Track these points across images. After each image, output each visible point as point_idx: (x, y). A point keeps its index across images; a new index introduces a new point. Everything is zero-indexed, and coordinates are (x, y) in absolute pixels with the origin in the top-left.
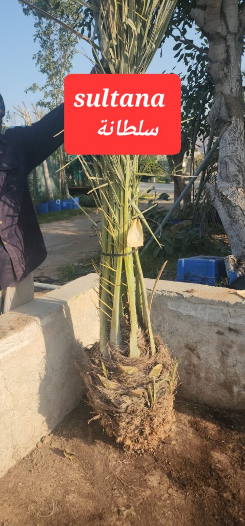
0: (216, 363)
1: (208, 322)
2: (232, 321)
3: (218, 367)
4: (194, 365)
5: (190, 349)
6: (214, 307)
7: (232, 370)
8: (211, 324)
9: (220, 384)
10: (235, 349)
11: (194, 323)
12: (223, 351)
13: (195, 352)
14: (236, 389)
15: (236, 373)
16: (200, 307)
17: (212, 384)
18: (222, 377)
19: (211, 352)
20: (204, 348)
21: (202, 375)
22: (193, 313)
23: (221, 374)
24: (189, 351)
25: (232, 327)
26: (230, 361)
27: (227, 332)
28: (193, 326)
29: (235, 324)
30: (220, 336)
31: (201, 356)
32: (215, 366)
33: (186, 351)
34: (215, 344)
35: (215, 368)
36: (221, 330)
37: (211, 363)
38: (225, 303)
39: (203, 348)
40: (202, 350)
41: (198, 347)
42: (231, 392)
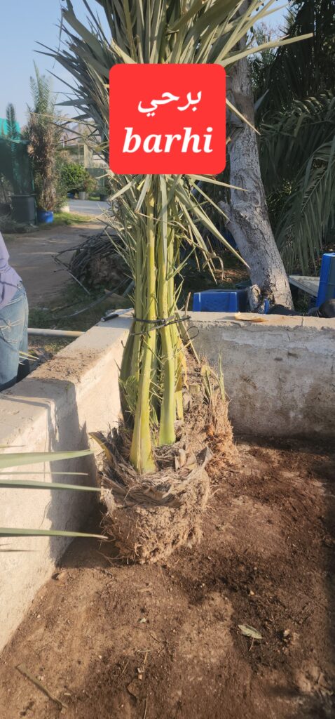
0: (272, 391)
1: (266, 349)
2: (292, 345)
3: (275, 395)
4: (249, 396)
5: (245, 380)
6: (273, 333)
7: (290, 396)
8: (269, 351)
9: (276, 412)
10: (293, 373)
11: (251, 352)
12: (281, 377)
13: (251, 383)
14: (292, 414)
15: (293, 397)
16: (258, 335)
17: (268, 412)
18: (279, 404)
19: (267, 380)
20: (261, 377)
21: (258, 405)
22: (250, 342)
23: (279, 401)
24: (245, 382)
25: (291, 352)
26: (288, 387)
27: (285, 358)
28: (250, 355)
29: (293, 349)
30: (279, 362)
31: (257, 385)
32: (271, 394)
33: (241, 383)
34: (273, 371)
35: (272, 396)
36: (279, 356)
37: (267, 391)
38: (284, 328)
39: (259, 377)
40: (259, 380)
41: (255, 376)
42: (287, 418)
